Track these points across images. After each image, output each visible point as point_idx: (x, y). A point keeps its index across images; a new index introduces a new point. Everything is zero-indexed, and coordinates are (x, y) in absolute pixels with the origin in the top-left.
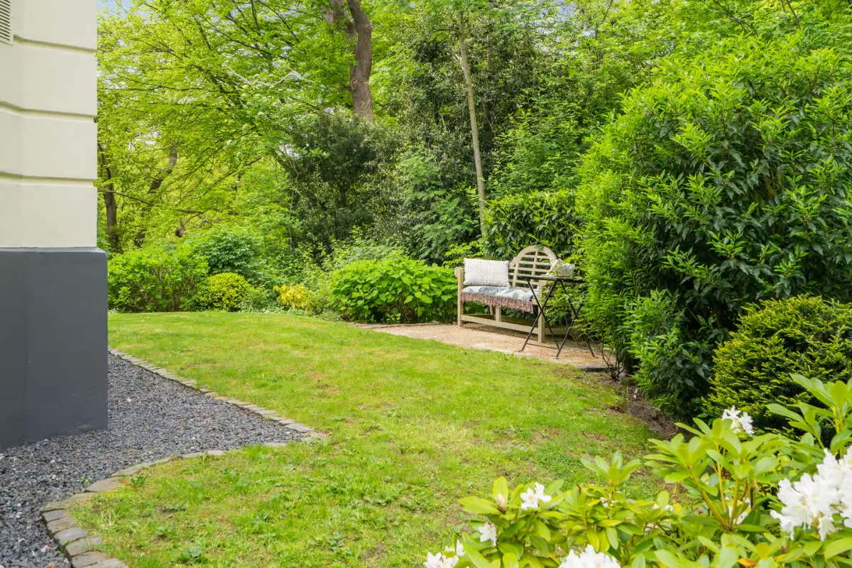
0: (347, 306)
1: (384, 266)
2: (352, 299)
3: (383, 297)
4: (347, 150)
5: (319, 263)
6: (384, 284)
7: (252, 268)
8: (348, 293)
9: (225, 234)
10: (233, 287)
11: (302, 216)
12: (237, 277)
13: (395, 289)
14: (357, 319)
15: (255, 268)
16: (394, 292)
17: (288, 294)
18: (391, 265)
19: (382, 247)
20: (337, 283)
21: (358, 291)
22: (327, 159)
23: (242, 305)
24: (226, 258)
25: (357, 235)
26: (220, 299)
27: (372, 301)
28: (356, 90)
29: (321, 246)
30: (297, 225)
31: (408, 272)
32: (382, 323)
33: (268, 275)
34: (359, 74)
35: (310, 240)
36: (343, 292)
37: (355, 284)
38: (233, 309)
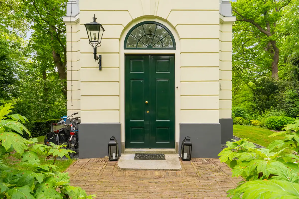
0: (269, 126)
1: (279, 118)
2: (271, 125)
3: (279, 125)
4: (270, 87)
5: (261, 114)
6: (280, 122)
7: (244, 116)
8: (270, 123)
9: (238, 108)
10: (241, 120)
11: (257, 103)
12: (241, 118)
13: (282, 123)
14: (272, 129)
15: (245, 116)
16: (282, 124)
17: (254, 122)
18: (282, 118)
19: (279, 112)
20: (267, 121)
21: (273, 123)
22: (264, 89)
23: (243, 124)
24: (239, 113)
25: (272, 109)
26: (238, 122)
27: (276, 126)
28: (273, 68)
29: (262, 111)
30: (255, 105)
31: (286, 120)
32: (278, 130)
33: (248, 117)
34: (274, 64)
35: (259, 109)
36: (269, 123)
37: (272, 122)
38: (241, 125)
